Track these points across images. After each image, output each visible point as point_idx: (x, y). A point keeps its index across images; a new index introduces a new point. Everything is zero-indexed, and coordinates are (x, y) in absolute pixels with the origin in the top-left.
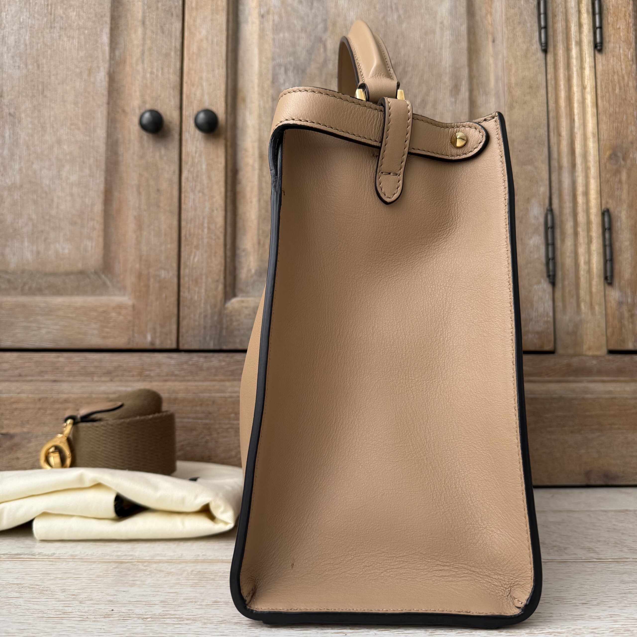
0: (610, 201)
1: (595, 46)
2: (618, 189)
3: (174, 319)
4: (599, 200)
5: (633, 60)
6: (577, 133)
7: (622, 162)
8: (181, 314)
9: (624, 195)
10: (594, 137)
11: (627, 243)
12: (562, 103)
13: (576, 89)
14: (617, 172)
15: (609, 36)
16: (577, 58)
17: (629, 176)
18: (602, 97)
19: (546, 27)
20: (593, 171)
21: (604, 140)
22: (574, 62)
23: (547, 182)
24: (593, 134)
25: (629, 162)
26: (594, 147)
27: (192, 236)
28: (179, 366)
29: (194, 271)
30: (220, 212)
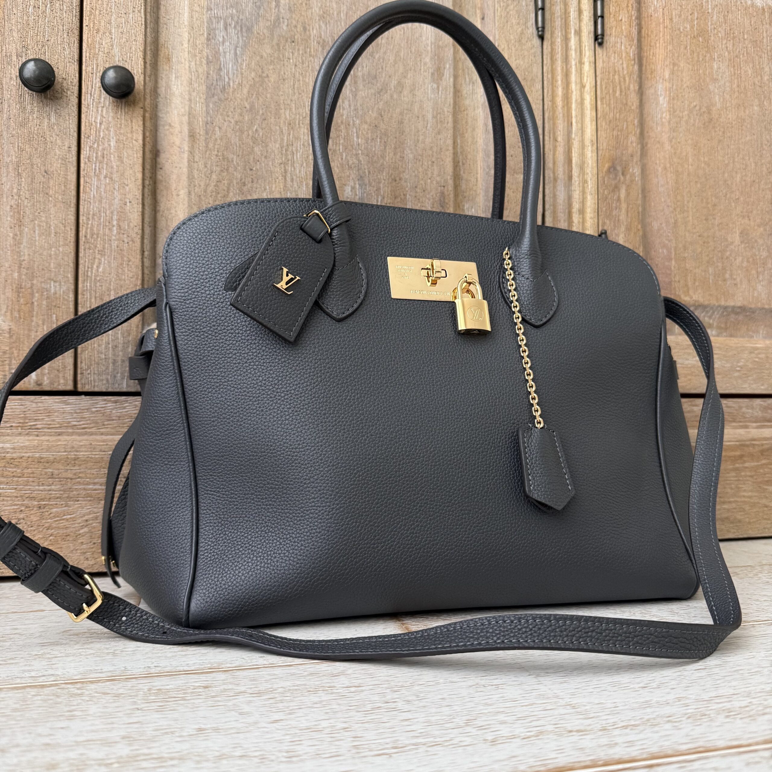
0: (608, 222)
1: (596, 39)
2: (616, 209)
4: (596, 221)
5: (634, 60)
6: (574, 139)
7: (622, 178)
9: (623, 217)
10: (592, 145)
12: (559, 101)
13: (573, 86)
14: (616, 188)
15: (611, 28)
16: (576, 50)
17: (628, 194)
18: (602, 99)
19: (543, 9)
20: (591, 185)
21: (603, 149)
22: (573, 54)
24: (592, 141)
25: (628, 177)
26: (592, 156)
27: (95, 236)
28: (76, 413)
29: (98, 284)
30: (135, 205)
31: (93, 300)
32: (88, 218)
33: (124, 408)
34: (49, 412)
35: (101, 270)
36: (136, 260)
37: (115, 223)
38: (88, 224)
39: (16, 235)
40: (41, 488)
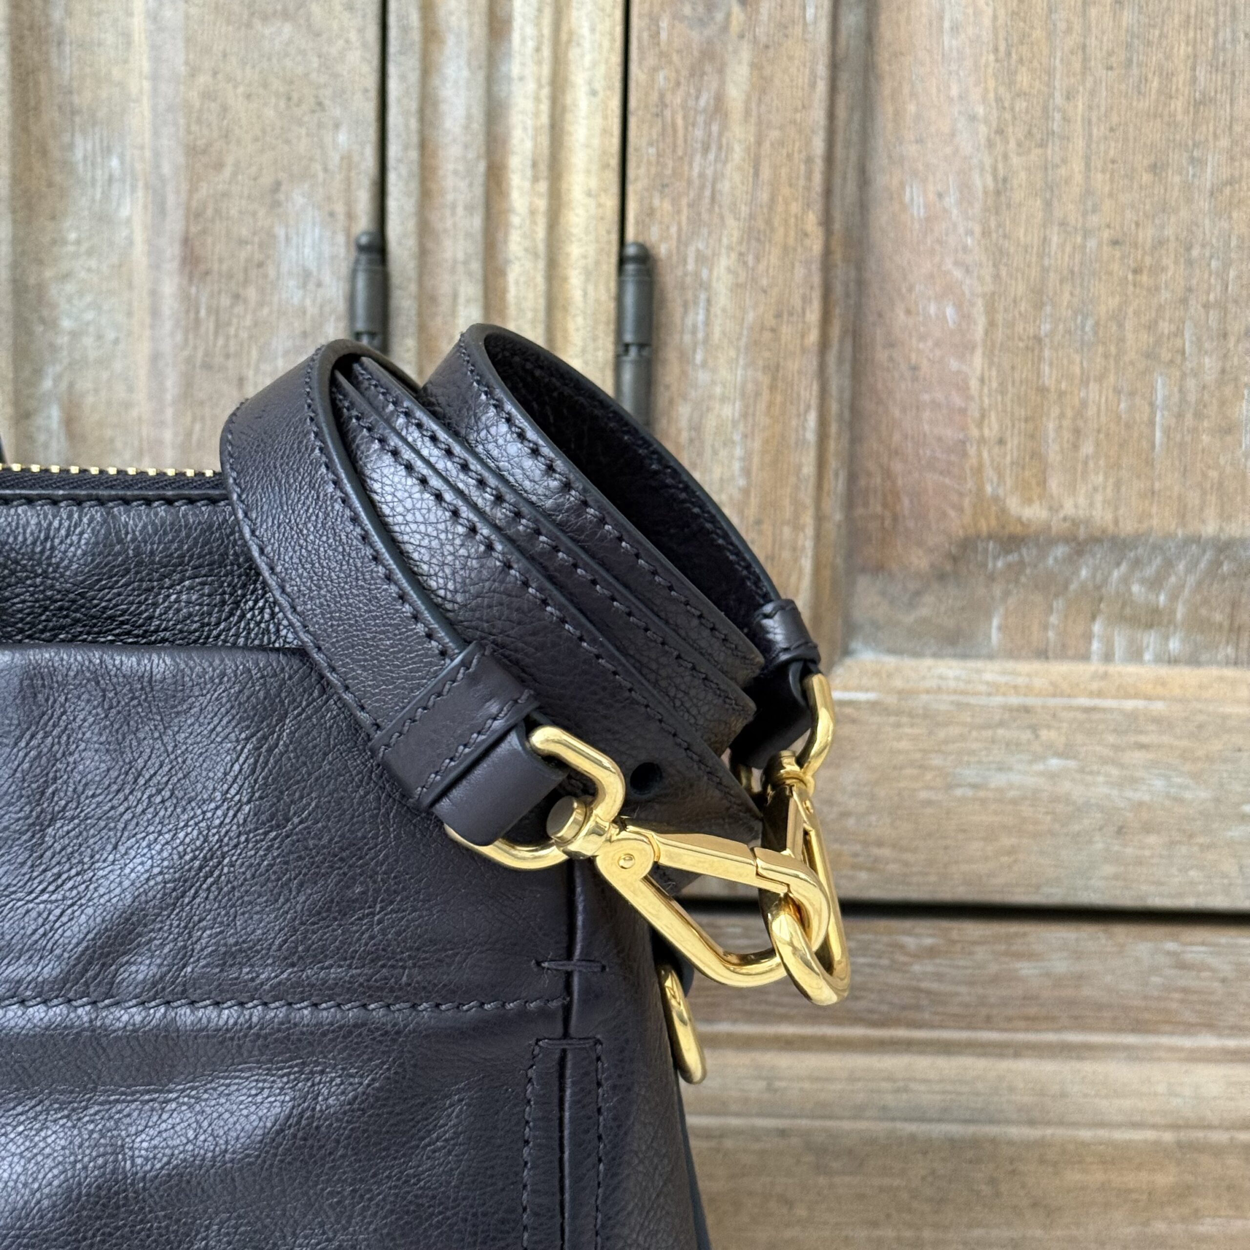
4: (611, 203)
7: (738, 15)
11: (729, 411)
14: (710, 60)
23: (370, 109)
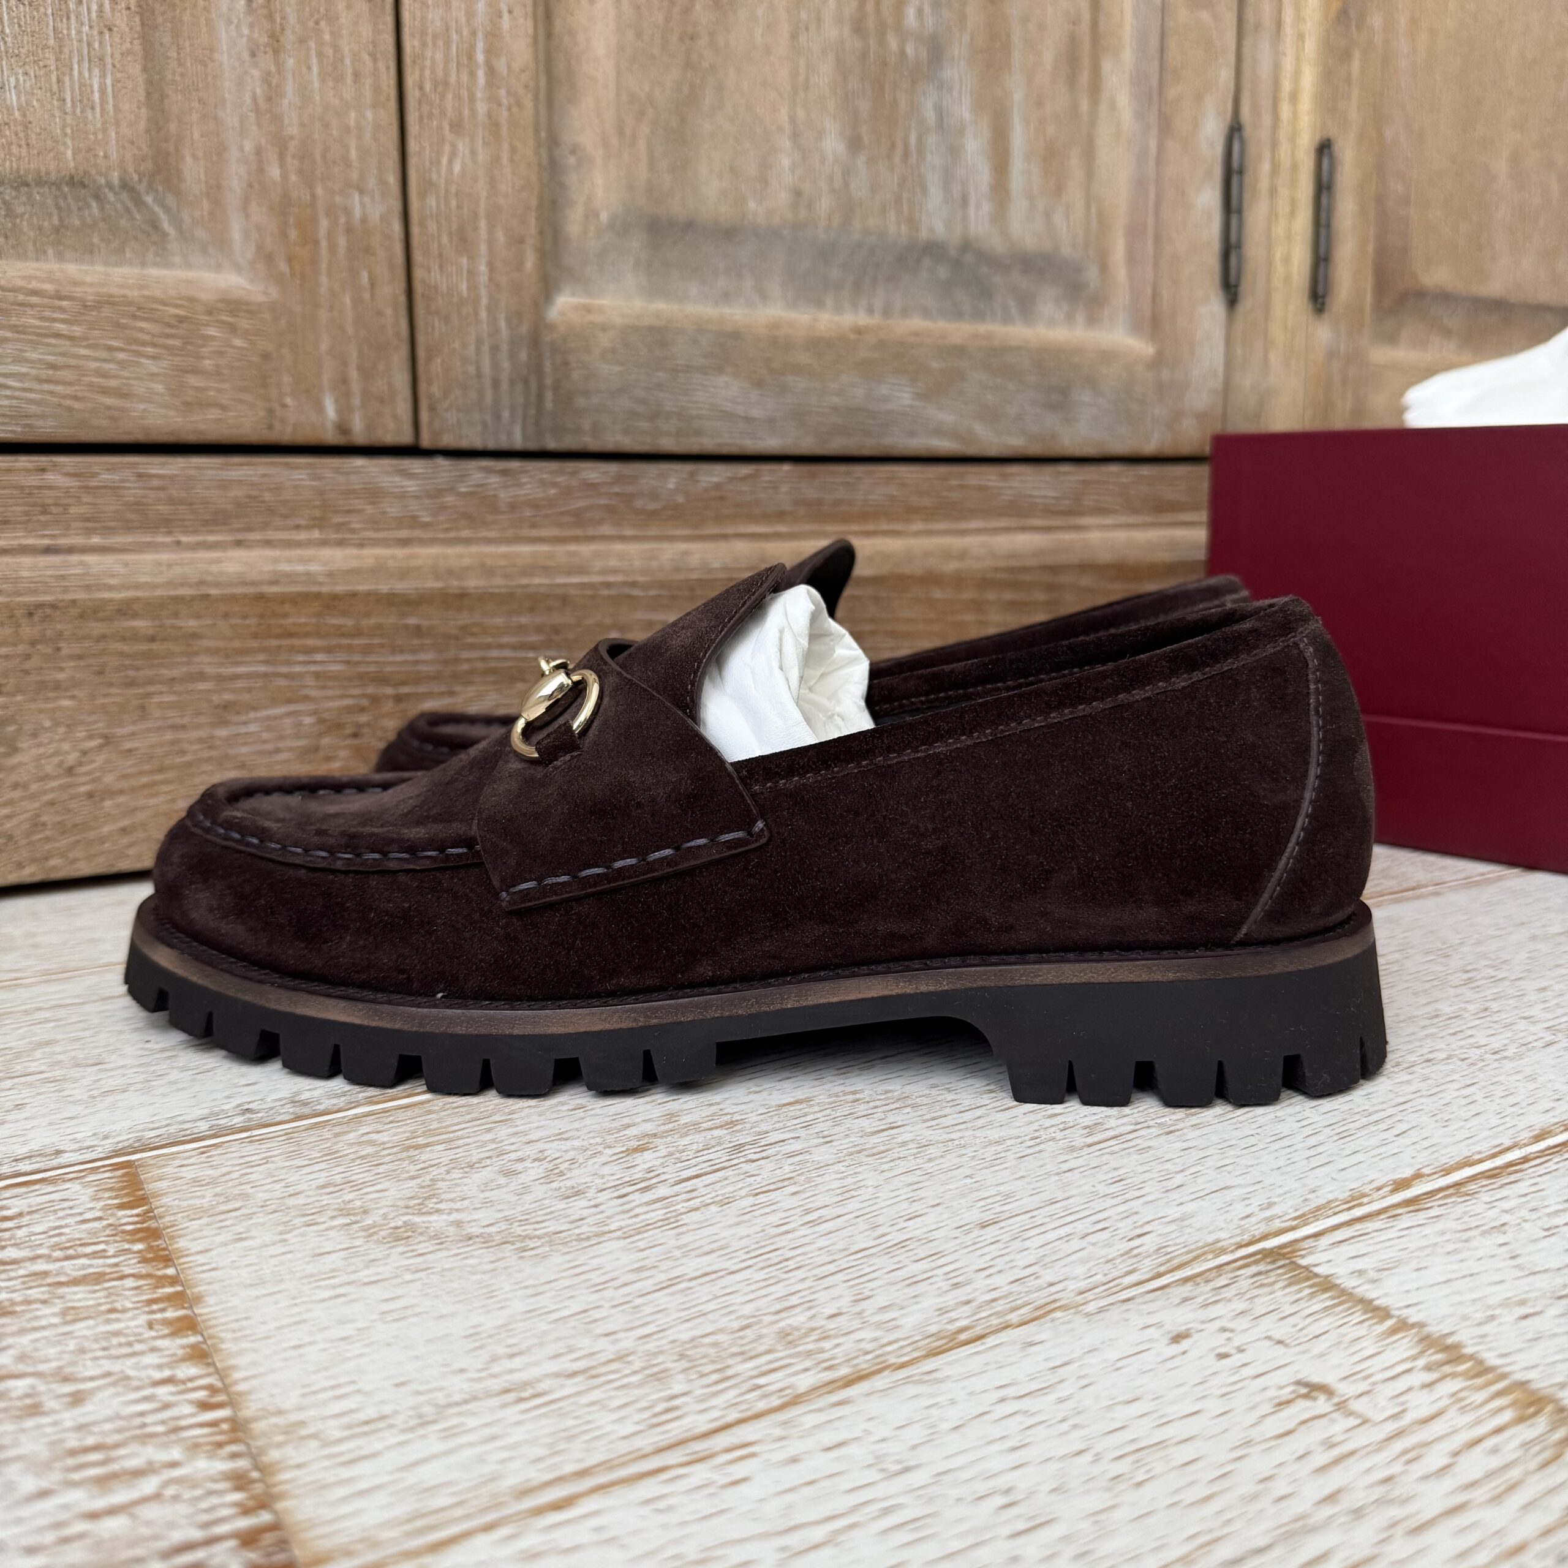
0: (1331, 124)
3: (401, 354)
8: (421, 339)
9: (1353, 114)
11: (1350, 223)
14: (1345, 56)
17: (1362, 69)
20: (1311, 46)
23: (1232, 58)
25: (1364, 33)
27: (440, 89)
28: (430, 497)
29: (454, 203)
30: (521, 21)
31: (445, 239)
32: (424, 44)
33: (520, 485)
34: (374, 494)
35: (457, 168)
36: (527, 150)
37: (480, 57)
38: (424, 57)
39: (269, 73)
40: (399, 658)
